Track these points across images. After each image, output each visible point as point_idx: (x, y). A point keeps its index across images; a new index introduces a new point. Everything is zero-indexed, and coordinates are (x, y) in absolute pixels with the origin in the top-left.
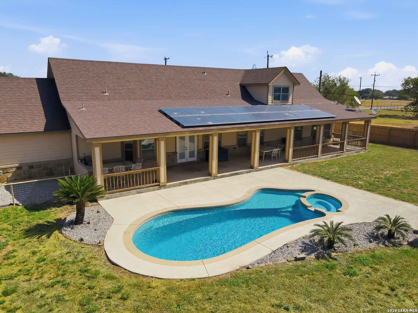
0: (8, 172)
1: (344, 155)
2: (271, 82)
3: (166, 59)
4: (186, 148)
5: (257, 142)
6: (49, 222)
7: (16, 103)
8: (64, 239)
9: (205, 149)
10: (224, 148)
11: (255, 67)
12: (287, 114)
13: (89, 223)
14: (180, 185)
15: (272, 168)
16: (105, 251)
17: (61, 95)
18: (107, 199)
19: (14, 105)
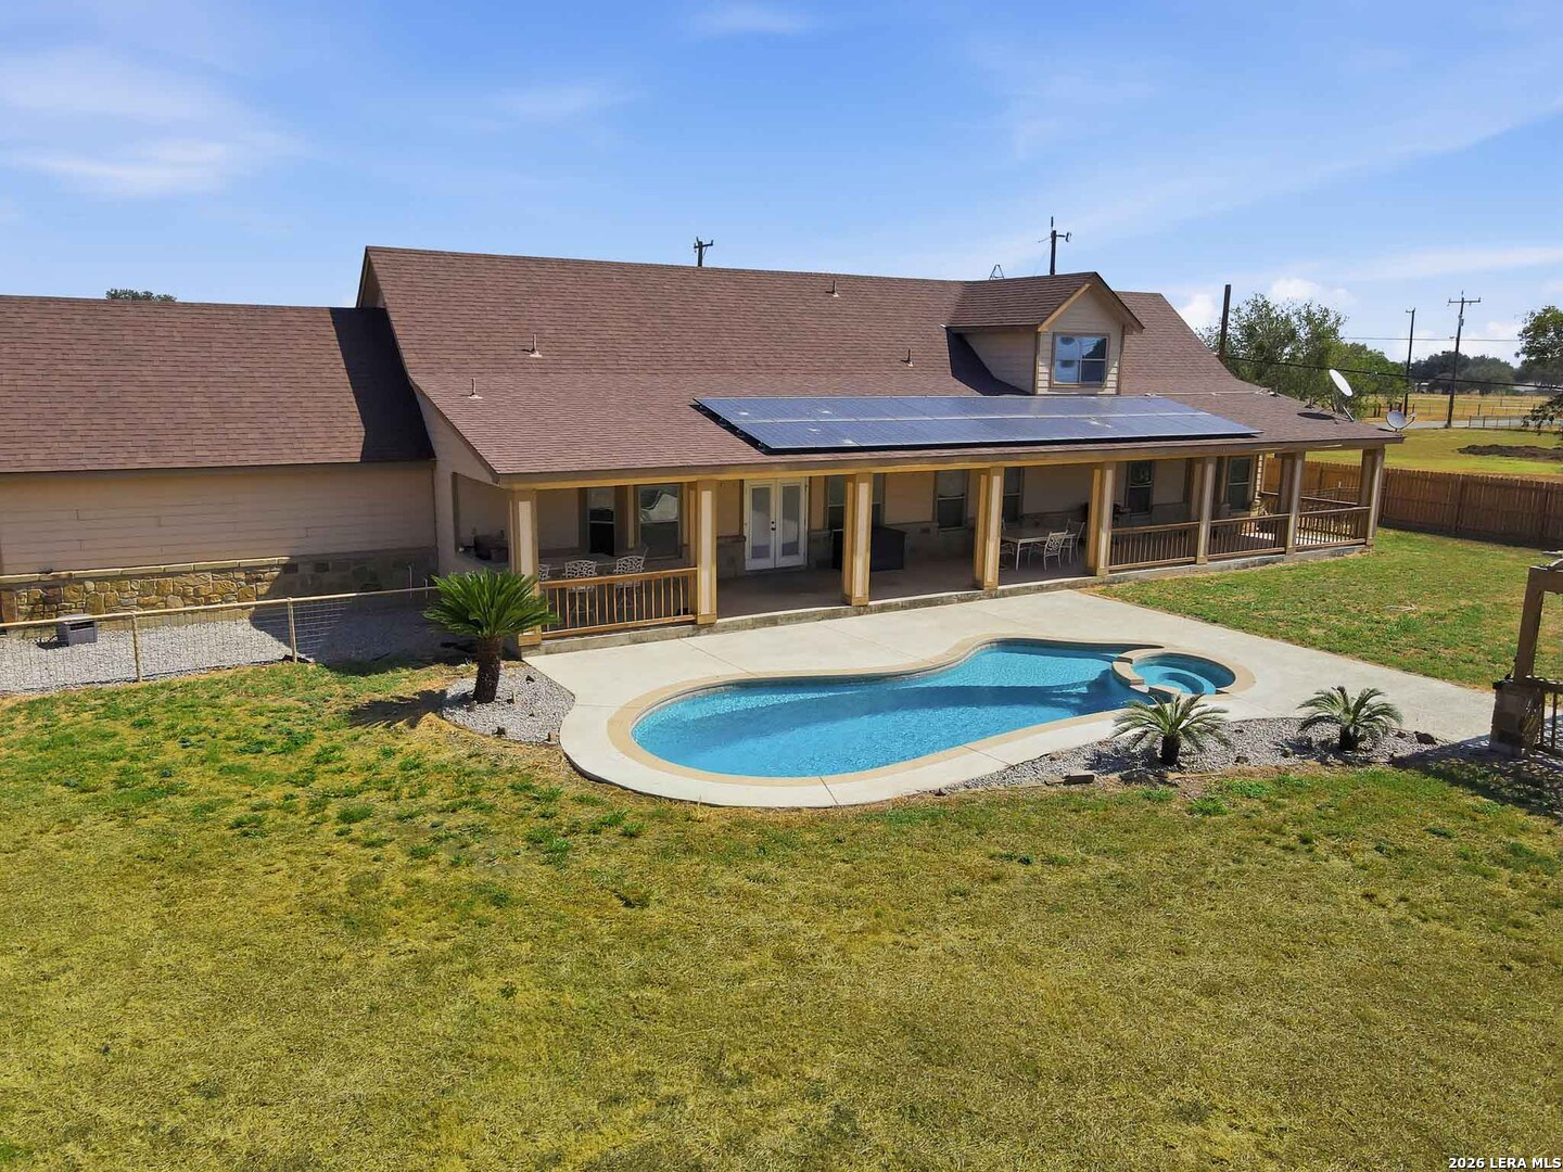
0: (259, 580)
1: (1289, 562)
2: (1046, 323)
3: (700, 246)
4: (773, 526)
5: (993, 504)
6: (401, 698)
7: (281, 380)
8: (453, 729)
9: (830, 528)
10: (893, 528)
11: (998, 274)
12: (1095, 423)
13: (510, 701)
14: (755, 625)
15: (1041, 589)
16: (566, 755)
17: (409, 358)
18: (547, 653)
19: (277, 385)
